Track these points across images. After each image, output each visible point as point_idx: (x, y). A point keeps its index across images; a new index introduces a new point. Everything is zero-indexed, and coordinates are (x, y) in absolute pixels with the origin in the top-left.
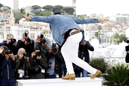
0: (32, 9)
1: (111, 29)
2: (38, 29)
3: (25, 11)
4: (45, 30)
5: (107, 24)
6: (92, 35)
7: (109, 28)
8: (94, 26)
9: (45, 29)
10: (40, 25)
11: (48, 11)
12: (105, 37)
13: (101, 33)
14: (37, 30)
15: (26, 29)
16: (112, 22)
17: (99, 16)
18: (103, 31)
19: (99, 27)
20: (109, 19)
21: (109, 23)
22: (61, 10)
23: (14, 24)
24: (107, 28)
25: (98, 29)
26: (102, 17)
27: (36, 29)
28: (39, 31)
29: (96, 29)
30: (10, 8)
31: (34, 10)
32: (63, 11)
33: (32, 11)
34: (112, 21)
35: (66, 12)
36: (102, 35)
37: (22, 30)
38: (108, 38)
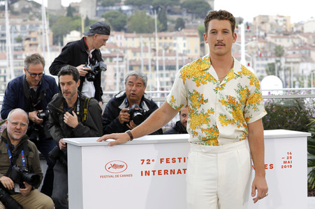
0: (97, 5)
1: (309, 54)
2: (114, 59)
3: (78, 12)
4: (135, 61)
5: (297, 41)
6: (258, 71)
7: (303, 52)
8: (263, 48)
9: (134, 58)
10: (120, 48)
11: (140, 11)
12: (294, 76)
13: (283, 65)
14: (111, 61)
16: (311, 37)
17: (277, 21)
18: (289, 60)
19: (275, 50)
20: (303, 29)
21: (302, 38)
22: (175, 7)
23: (50, 46)
24: (297, 52)
25: (273, 55)
26: (285, 24)
28: (117, 63)
29: (269, 54)
30: (38, 6)
31: (102, 8)
32: (181, 9)
33: (97, 12)
34: (310, 33)
35: (188, 12)
36: (285, 70)
38: (300, 79)
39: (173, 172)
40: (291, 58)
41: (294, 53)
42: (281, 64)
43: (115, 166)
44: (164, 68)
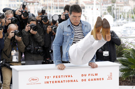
1: (128, 2)
2: (35, 4)
6: (103, 10)
7: (125, 1)
9: (44, 3)
12: (121, 12)
13: (116, 7)
14: (33, 4)
15: (19, 4)
18: (118, 5)
25: (111, 2)
27: (31, 4)
28: (36, 5)
29: (109, 2)
36: (116, 10)
37: (14, 5)
38: (123, 14)
39: (59, 82)
40: (119, 4)
41: (121, 1)
42: (114, 7)
43: (33, 79)
44: (58, 8)
